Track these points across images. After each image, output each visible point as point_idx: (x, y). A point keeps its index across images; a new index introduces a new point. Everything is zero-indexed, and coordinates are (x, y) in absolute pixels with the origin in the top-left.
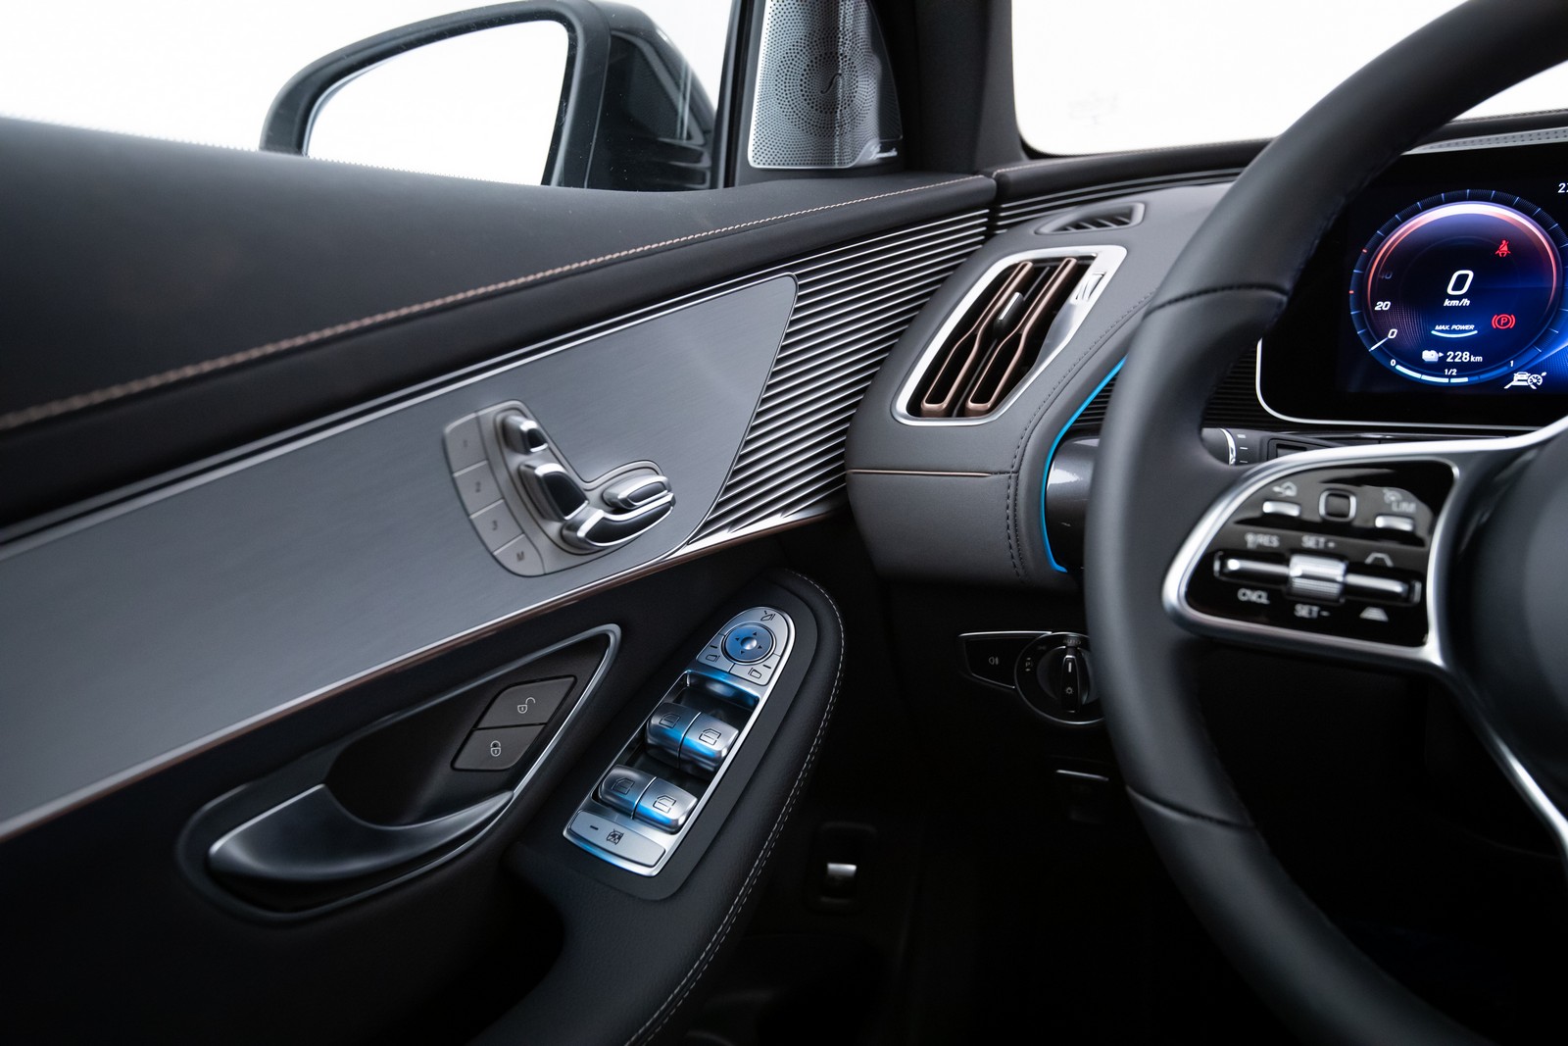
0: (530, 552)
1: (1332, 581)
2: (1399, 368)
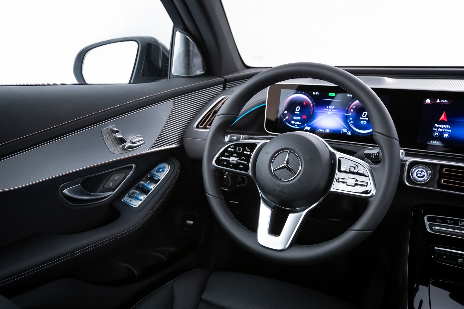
0: (116, 150)
1: (235, 161)
2: (288, 124)
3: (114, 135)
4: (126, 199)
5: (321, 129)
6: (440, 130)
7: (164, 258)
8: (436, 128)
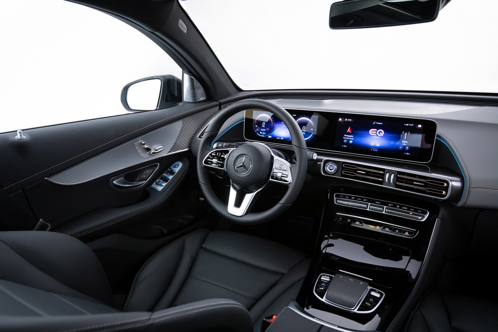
0: (145, 155)
1: (216, 162)
2: (258, 134)
3: (143, 146)
4: (154, 185)
5: (279, 137)
6: (347, 138)
7: (185, 222)
8: (345, 137)
